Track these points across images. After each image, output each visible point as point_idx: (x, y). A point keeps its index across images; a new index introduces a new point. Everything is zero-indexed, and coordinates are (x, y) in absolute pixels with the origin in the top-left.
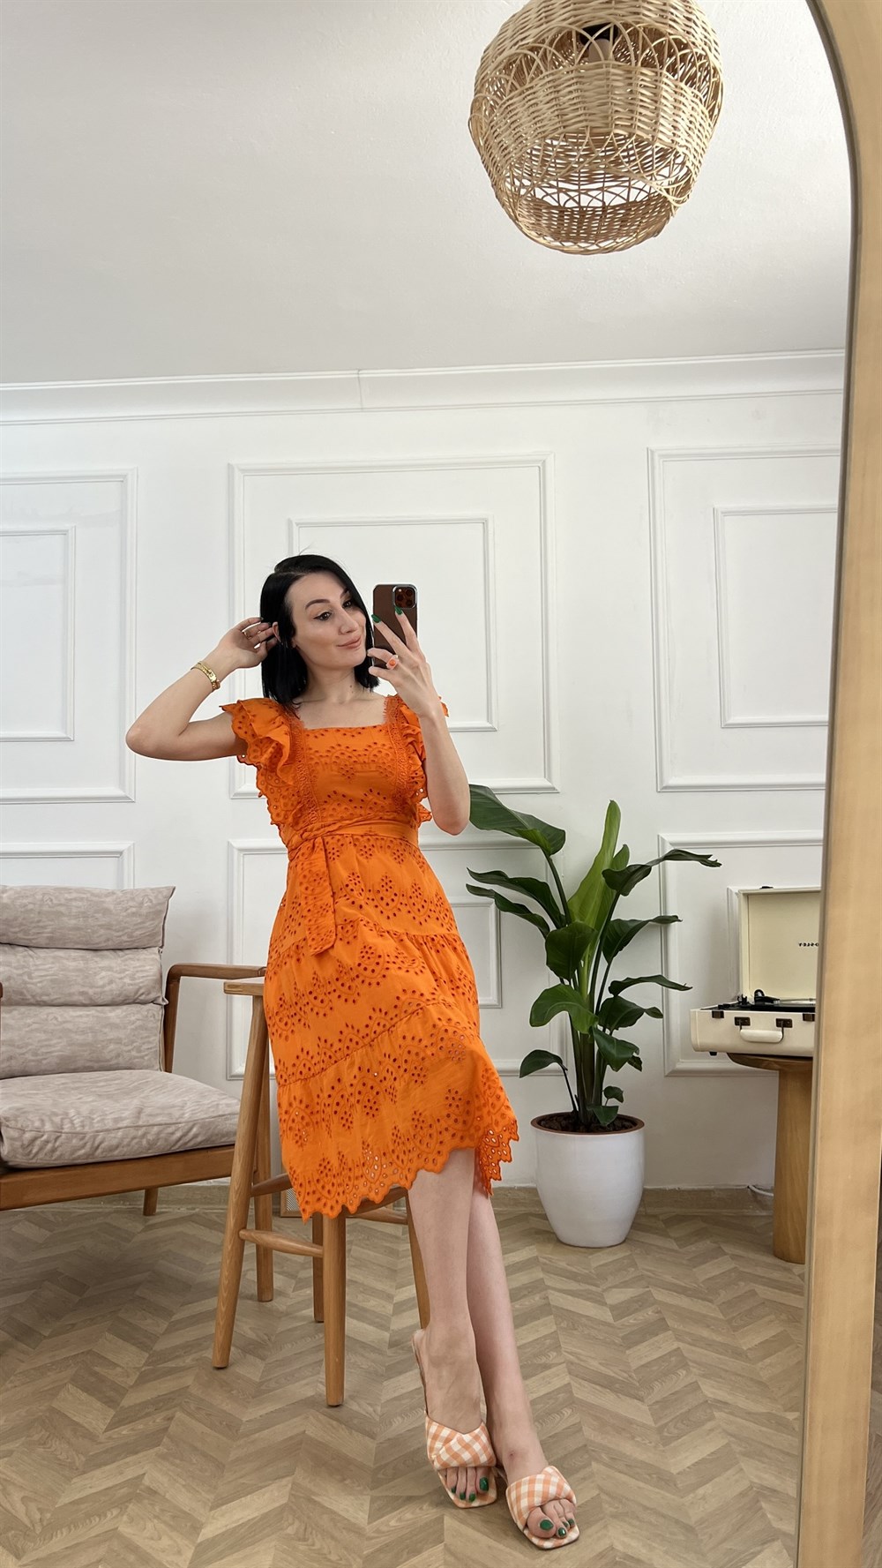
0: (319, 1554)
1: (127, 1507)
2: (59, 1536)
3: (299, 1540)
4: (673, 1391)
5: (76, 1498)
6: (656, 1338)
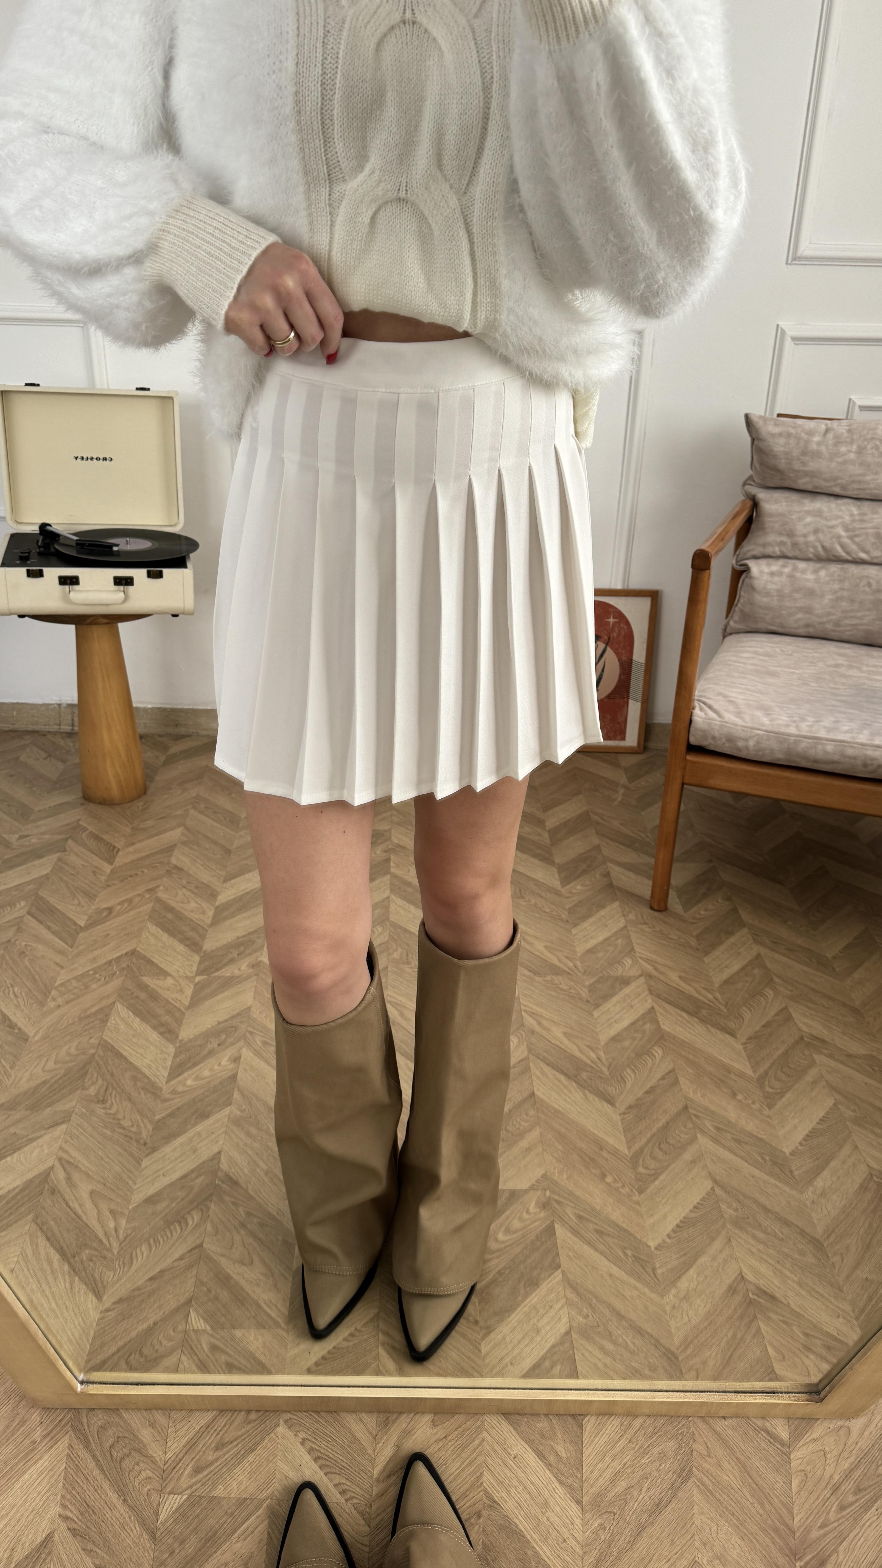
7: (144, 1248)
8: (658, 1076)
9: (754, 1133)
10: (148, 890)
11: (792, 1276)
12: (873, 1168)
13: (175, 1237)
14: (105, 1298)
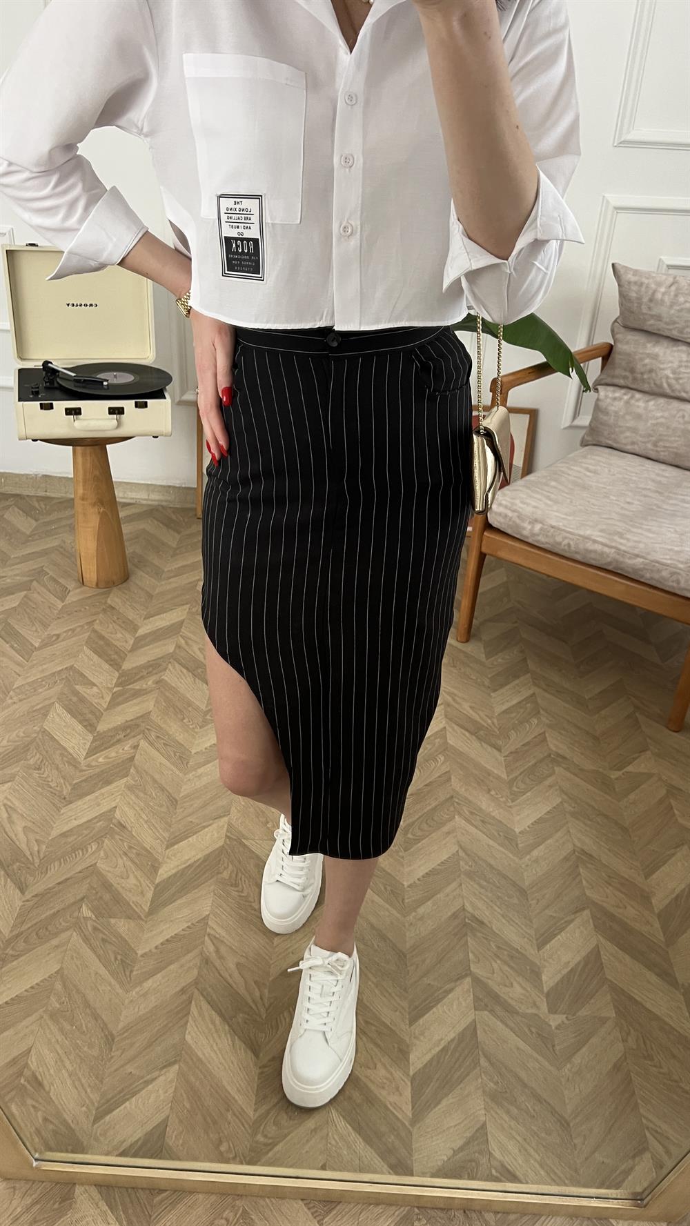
0: (246, 901)
1: (103, 842)
2: (52, 870)
3: (232, 886)
4: (524, 742)
5: (65, 830)
6: (517, 682)
7: (57, 864)
8: (437, 775)
9: (498, 817)
10: (89, 623)
11: (499, 910)
12: (577, 847)
13: (78, 859)
14: (26, 893)
